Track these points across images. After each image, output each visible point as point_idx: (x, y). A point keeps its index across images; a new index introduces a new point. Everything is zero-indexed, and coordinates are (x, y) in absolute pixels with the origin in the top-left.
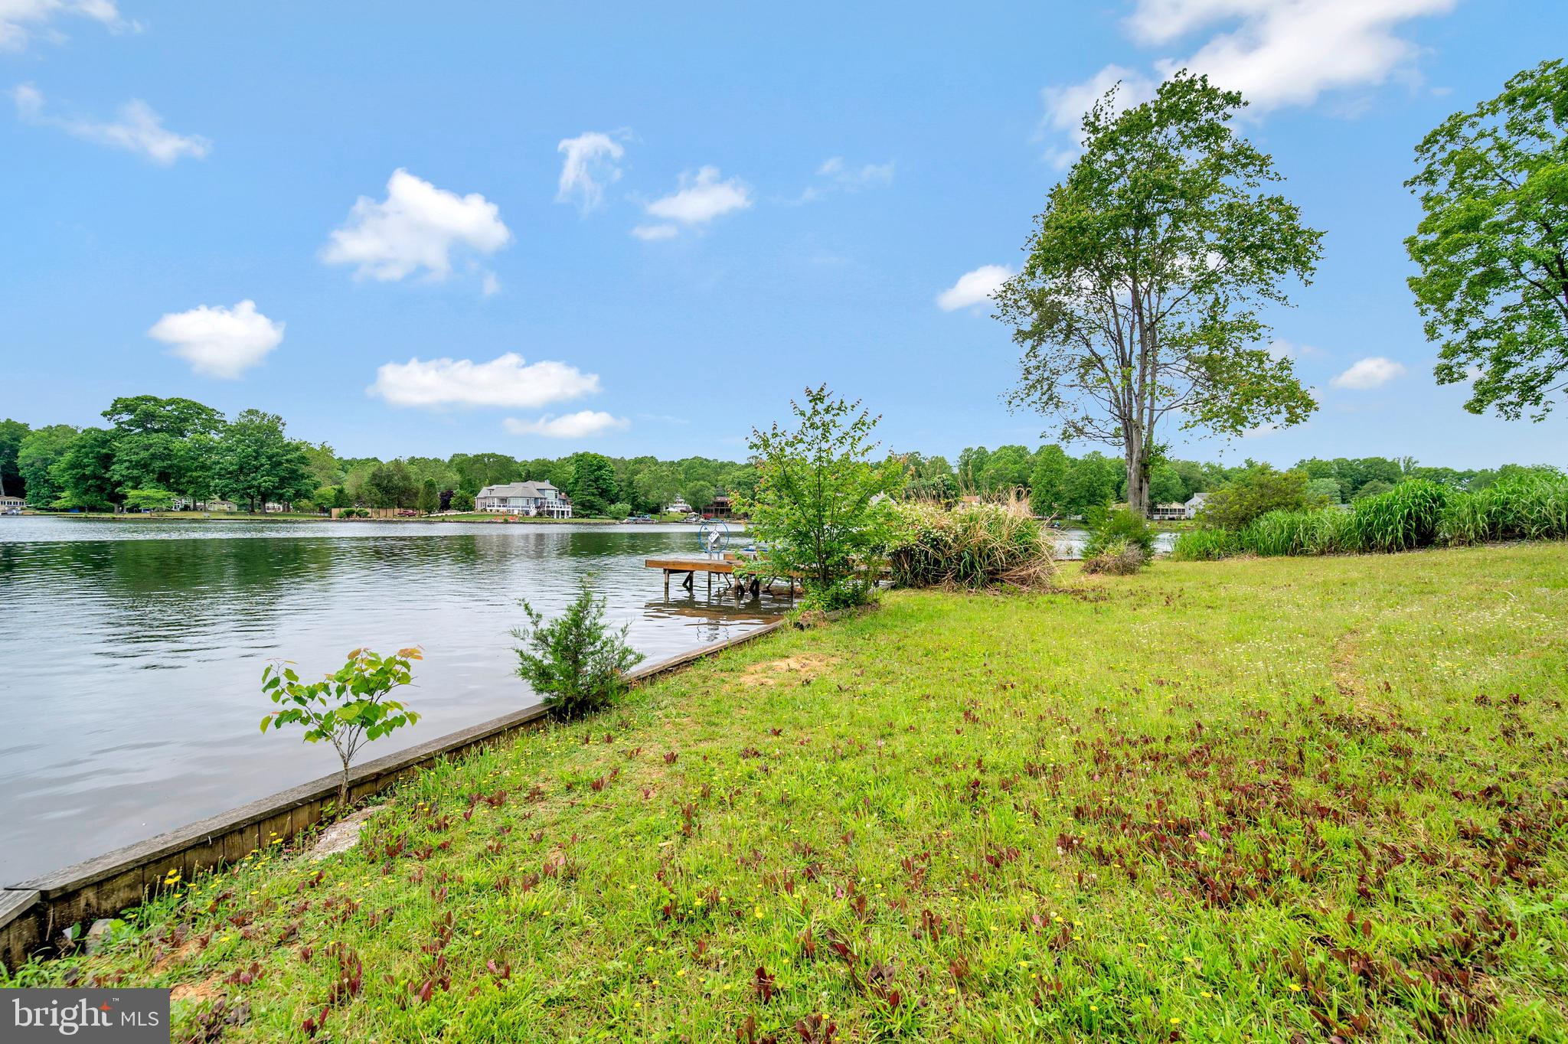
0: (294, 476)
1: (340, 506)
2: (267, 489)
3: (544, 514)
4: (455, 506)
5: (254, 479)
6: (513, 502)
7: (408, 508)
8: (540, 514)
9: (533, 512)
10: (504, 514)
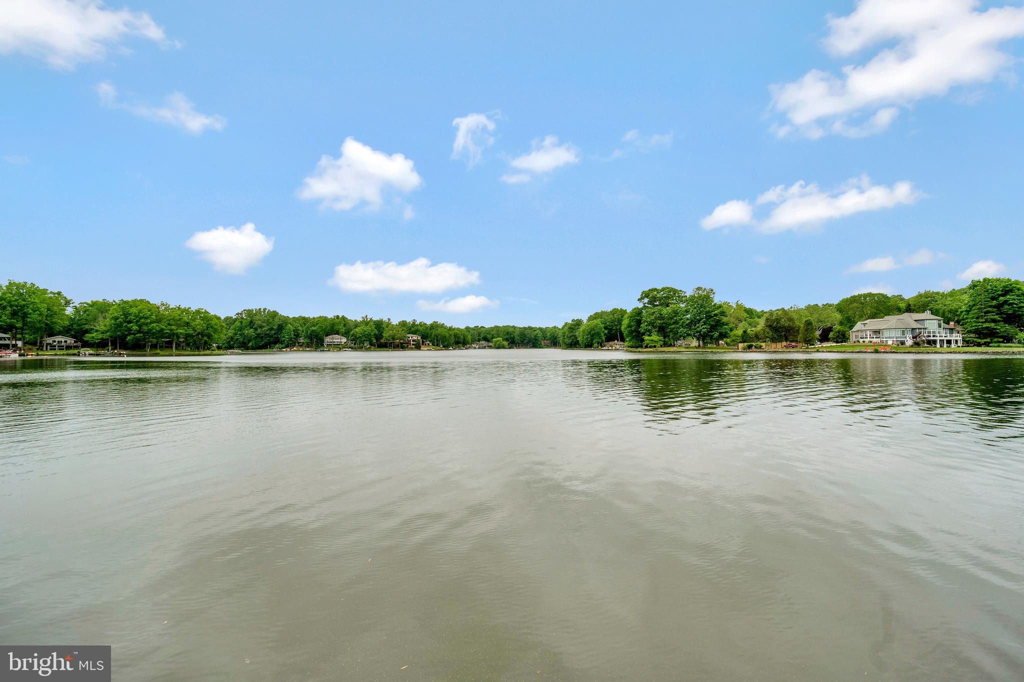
0: (718, 324)
1: (744, 342)
2: (704, 333)
3: (923, 342)
4: (834, 339)
5: (698, 327)
6: (886, 334)
7: (792, 341)
8: (917, 344)
9: (909, 342)
10: (875, 344)
